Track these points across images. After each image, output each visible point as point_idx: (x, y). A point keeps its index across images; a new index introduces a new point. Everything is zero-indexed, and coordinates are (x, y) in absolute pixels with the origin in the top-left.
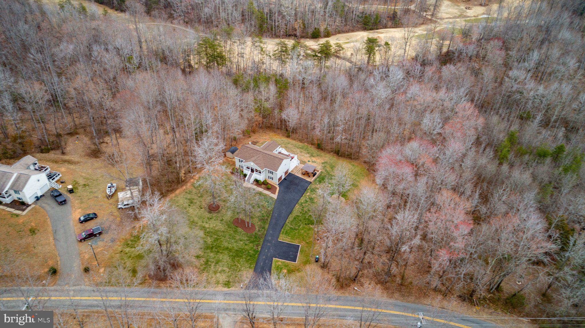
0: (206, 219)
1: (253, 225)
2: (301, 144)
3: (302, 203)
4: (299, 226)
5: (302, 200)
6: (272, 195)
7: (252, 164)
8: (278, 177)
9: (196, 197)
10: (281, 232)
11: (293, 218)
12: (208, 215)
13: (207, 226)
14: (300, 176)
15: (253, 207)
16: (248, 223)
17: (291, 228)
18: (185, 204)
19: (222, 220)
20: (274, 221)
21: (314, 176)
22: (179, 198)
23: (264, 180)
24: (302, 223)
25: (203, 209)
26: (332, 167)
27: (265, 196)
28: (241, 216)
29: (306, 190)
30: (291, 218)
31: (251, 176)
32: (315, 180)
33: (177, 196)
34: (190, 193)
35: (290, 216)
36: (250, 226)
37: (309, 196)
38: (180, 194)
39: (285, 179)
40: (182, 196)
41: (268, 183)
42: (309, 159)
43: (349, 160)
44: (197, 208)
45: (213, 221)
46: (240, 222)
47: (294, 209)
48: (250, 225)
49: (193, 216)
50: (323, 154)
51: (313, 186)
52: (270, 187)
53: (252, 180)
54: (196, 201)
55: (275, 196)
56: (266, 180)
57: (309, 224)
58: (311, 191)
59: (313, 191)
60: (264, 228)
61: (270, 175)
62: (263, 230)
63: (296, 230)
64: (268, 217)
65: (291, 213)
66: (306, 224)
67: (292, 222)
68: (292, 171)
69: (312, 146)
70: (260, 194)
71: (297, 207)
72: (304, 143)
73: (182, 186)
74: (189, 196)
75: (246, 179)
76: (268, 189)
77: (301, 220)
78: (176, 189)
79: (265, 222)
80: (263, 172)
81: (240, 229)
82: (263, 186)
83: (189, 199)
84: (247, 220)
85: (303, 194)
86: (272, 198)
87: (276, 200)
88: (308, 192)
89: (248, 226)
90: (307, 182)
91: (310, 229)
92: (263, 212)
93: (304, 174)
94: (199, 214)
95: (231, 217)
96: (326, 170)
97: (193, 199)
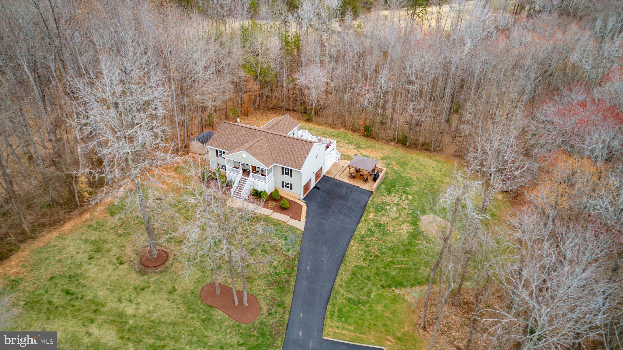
0: (131, 290)
1: (252, 298)
2: (333, 130)
3: (362, 237)
4: (369, 293)
5: (362, 229)
6: (293, 223)
7: (244, 156)
8: (304, 183)
9: (112, 237)
10: (328, 314)
11: (349, 274)
12: (136, 279)
13: (130, 310)
14: (346, 180)
15: (252, 252)
16: (240, 294)
17: (350, 300)
18: (79, 256)
19: (174, 290)
20: (304, 283)
21: (375, 180)
22: (68, 242)
23: (272, 190)
24: (374, 284)
25: (125, 266)
26: (403, 165)
27: (278, 224)
28: (222, 278)
29: (364, 207)
30: (344, 275)
31: (242, 183)
32: (379, 187)
33: (62, 237)
34: (100, 227)
35: (342, 268)
36: (246, 303)
37: (373, 220)
38: (71, 231)
39: (315, 187)
40: (76, 235)
41: (282, 198)
42: (355, 152)
43: (426, 154)
44: (110, 262)
45: (147, 295)
46: (218, 292)
47: (348, 252)
48: (245, 299)
49: (95, 285)
50: (377, 144)
51: (377, 200)
52: (287, 205)
53: (246, 191)
54: (109, 246)
55: (300, 225)
56: (276, 191)
57: (390, 286)
58: (377, 210)
59: (380, 208)
60: (281, 304)
61: (287, 179)
62: (281, 310)
63: (364, 303)
64: (289, 275)
65: (342, 260)
66: (383, 287)
67: (349, 283)
68: (328, 172)
69: (355, 133)
70: (267, 220)
71: (354, 246)
72: (338, 129)
73: (81, 214)
74: (94, 236)
75: (233, 190)
76: (283, 209)
77: (368, 278)
78: (65, 221)
79: (283, 289)
80: (270, 171)
81: (218, 314)
82: (270, 203)
83: (94, 243)
84: (238, 285)
85: (361, 216)
86: (293, 229)
87: (304, 233)
88: (370, 213)
89: (241, 302)
90: (363, 191)
91: (395, 299)
92: (275, 263)
93: (354, 177)
94: (114, 278)
95: (198, 282)
96: (393, 170)
97: (105, 242)
